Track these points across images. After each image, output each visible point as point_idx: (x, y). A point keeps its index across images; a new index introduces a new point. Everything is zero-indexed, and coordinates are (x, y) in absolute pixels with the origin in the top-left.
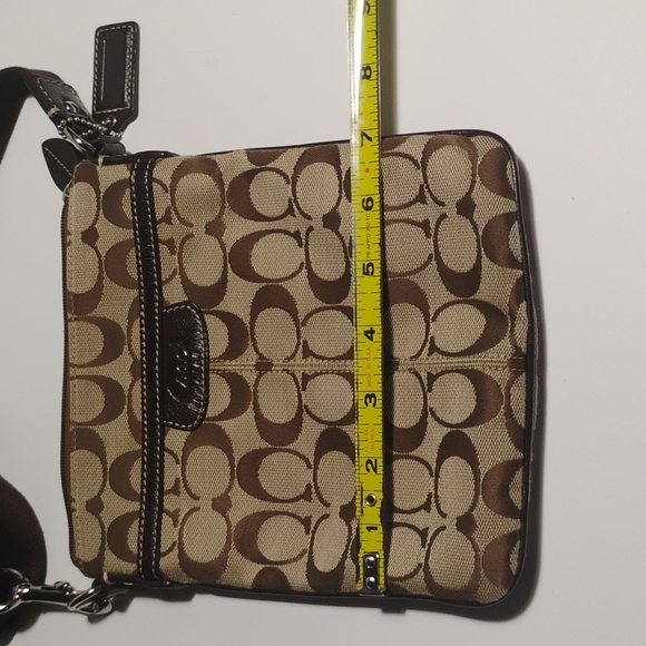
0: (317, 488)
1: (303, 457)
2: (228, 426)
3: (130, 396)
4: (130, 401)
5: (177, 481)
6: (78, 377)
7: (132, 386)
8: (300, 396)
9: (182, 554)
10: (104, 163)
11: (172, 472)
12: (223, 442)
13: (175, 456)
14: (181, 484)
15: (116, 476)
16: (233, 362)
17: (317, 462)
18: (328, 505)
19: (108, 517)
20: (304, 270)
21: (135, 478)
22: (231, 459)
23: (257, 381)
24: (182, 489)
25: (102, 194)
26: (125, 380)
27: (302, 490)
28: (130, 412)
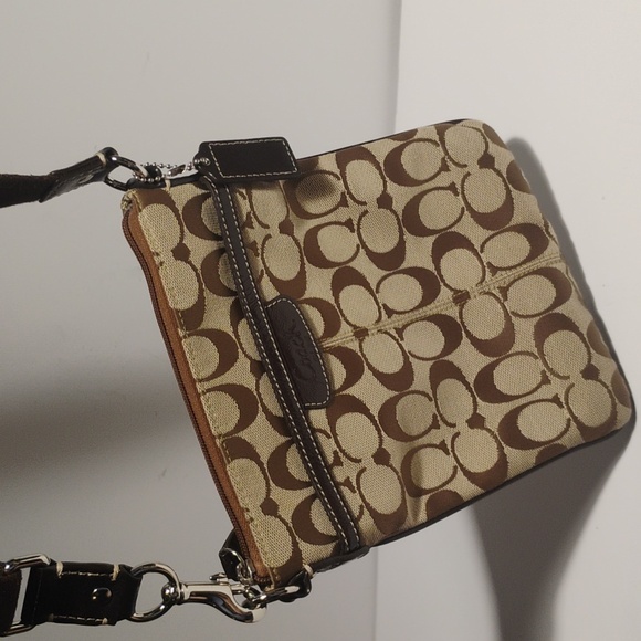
0: (441, 415)
1: (424, 394)
2: (353, 391)
3: (259, 395)
4: (261, 400)
5: (335, 453)
6: (209, 390)
7: (257, 385)
9: (373, 513)
11: (329, 447)
12: (358, 406)
13: (324, 432)
14: (340, 454)
15: (277, 472)
16: (334, 338)
17: (435, 394)
18: (454, 426)
19: (287, 512)
20: (361, 250)
21: (295, 466)
22: (371, 417)
23: (361, 347)
24: (343, 459)
25: (180, 212)
26: (249, 381)
27: (430, 422)
28: (265, 409)
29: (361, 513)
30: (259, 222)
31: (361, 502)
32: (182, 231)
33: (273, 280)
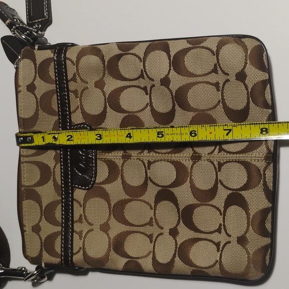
0: (156, 219)
1: (148, 204)
2: (108, 187)
3: (54, 171)
4: (54, 175)
5: (81, 216)
6: (26, 162)
7: (55, 167)
8: (146, 172)
9: (85, 254)
10: (39, 49)
11: (78, 211)
12: (105, 196)
13: (79, 203)
14: (83, 217)
15: (48, 213)
16: (110, 154)
17: (155, 206)
18: (162, 228)
19: (44, 235)
20: (149, 107)
21: (58, 214)
22: (109, 205)
23: (123, 164)
24: (84, 220)
25: (38, 66)
26: (51, 163)
27: (148, 220)
28: (54, 180)
29: (79, 251)
30: (81, 79)
31: (81, 246)
32: (35, 76)
33: (83, 112)
